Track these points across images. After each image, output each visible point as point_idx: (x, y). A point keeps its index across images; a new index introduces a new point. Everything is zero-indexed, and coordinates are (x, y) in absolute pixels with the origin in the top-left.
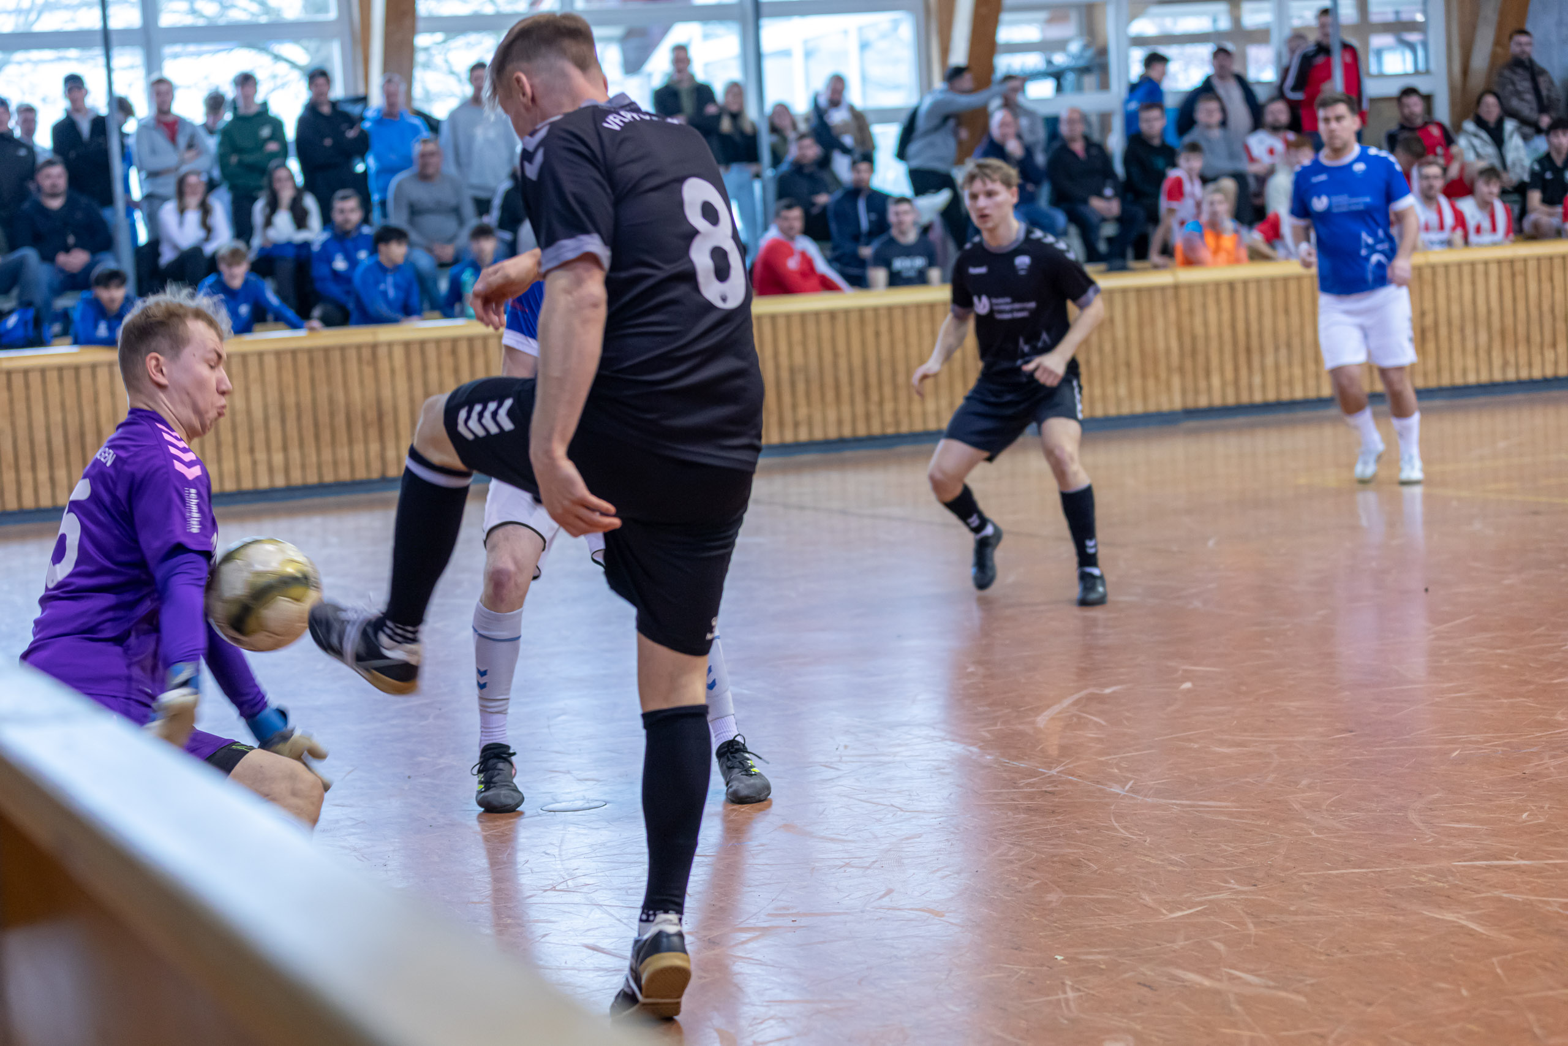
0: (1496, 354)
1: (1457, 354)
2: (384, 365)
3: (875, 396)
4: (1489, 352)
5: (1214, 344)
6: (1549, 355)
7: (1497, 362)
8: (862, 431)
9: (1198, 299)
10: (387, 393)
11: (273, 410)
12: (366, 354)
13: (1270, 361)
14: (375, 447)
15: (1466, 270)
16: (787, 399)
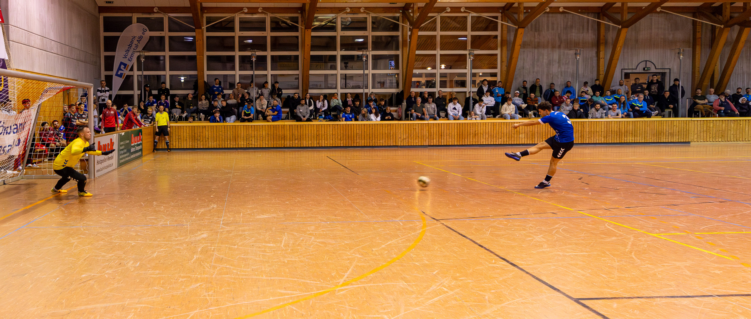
0: (489, 139)
1: (482, 139)
2: (286, 129)
3: (371, 139)
5: (435, 134)
6: (500, 140)
8: (368, 145)
9: (432, 126)
10: (286, 133)
11: (267, 135)
13: (445, 138)
14: (283, 142)
15: (484, 124)
16: (355, 139)
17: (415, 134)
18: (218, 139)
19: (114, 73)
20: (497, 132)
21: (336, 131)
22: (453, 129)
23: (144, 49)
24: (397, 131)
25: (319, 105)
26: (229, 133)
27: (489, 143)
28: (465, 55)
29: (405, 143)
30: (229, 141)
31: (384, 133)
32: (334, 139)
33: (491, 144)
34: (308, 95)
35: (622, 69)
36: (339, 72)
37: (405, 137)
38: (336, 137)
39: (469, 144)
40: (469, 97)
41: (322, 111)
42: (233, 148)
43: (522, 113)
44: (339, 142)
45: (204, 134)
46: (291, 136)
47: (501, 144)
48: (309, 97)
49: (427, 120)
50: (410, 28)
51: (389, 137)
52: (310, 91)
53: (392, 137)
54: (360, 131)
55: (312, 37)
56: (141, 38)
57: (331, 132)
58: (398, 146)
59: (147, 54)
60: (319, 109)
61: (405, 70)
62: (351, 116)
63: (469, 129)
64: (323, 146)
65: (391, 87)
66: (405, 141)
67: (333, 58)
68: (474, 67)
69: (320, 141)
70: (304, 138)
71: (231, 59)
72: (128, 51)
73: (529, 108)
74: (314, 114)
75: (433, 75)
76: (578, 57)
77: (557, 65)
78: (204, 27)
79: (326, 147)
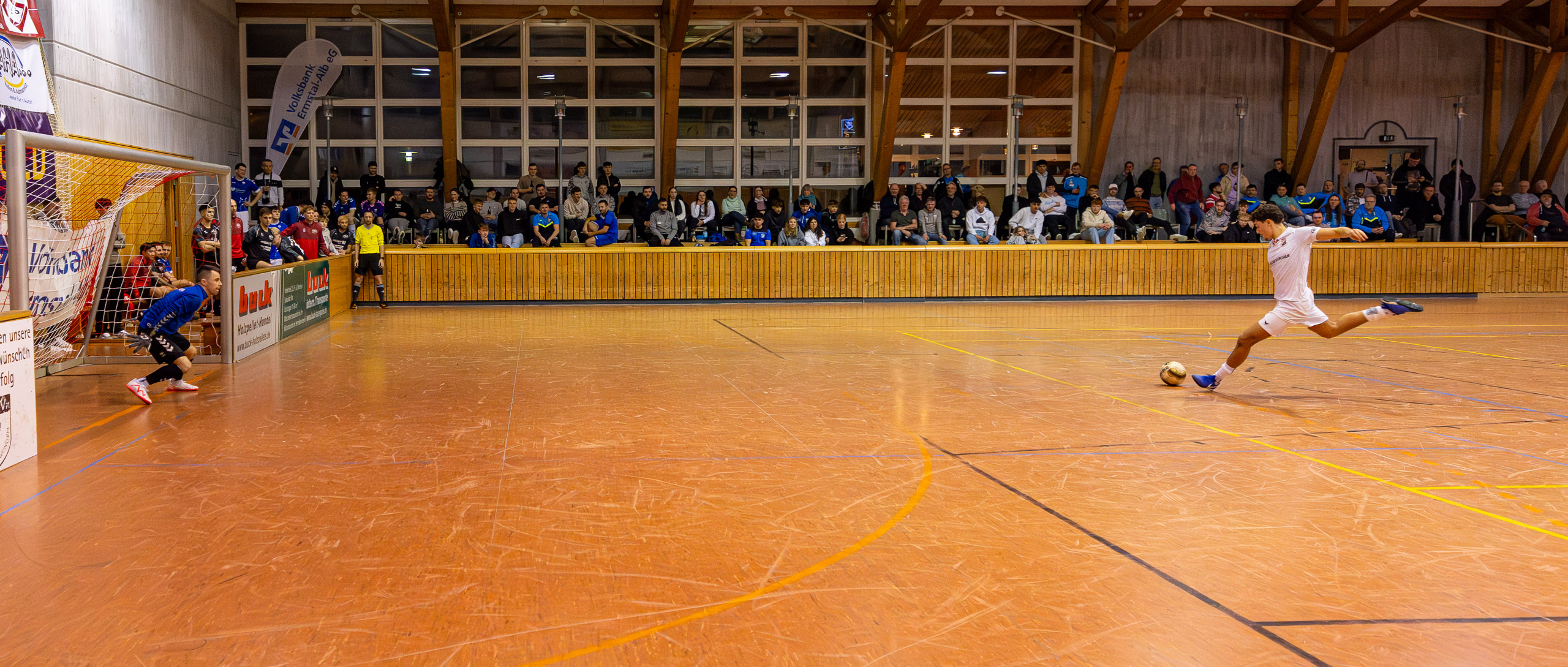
1: (1038, 283)
2: (627, 261)
3: (806, 282)
4: (1051, 284)
5: (939, 274)
6: (1076, 287)
7: (1054, 288)
8: (800, 296)
9: (934, 258)
10: (627, 270)
11: (587, 274)
12: (621, 256)
13: (961, 282)
14: (622, 288)
16: (772, 282)
17: (897, 272)
18: (486, 283)
19: (268, 142)
20: (1071, 270)
21: (733, 265)
22: (978, 263)
23: (333, 93)
24: (860, 267)
25: (696, 210)
26: (508, 268)
27: (1054, 294)
28: (1004, 108)
29: (876, 292)
30: (508, 285)
31: (832, 271)
32: (728, 283)
33: (1057, 296)
34: (674, 190)
35: (1334, 139)
36: (739, 142)
37: (876, 280)
38: (733, 277)
39: (1010, 294)
40: (1012, 196)
41: (703, 225)
42: (517, 302)
43: (1124, 231)
44: (739, 289)
45: (457, 271)
46: (639, 277)
47: (1078, 296)
48: (675, 195)
49: (923, 244)
50: (887, 50)
51: (843, 278)
52: (679, 183)
53: (849, 279)
54: (783, 266)
55: (683, 68)
56: (324, 69)
57: (722, 269)
58: (862, 298)
59: (338, 103)
60: (696, 220)
61: (876, 139)
62: (763, 236)
63: (1011, 263)
64: (706, 297)
65: (848, 175)
66: (876, 287)
67: (727, 113)
68: (1021, 134)
69: (700, 288)
70: (666, 281)
71: (513, 114)
72: (298, 96)
73: (1138, 219)
74: (686, 229)
75: (937, 150)
76: (1242, 114)
77: (1197, 130)
78: (457, 48)
79: (711, 299)
